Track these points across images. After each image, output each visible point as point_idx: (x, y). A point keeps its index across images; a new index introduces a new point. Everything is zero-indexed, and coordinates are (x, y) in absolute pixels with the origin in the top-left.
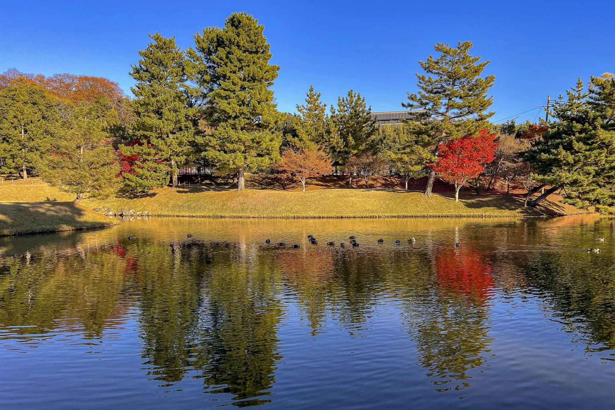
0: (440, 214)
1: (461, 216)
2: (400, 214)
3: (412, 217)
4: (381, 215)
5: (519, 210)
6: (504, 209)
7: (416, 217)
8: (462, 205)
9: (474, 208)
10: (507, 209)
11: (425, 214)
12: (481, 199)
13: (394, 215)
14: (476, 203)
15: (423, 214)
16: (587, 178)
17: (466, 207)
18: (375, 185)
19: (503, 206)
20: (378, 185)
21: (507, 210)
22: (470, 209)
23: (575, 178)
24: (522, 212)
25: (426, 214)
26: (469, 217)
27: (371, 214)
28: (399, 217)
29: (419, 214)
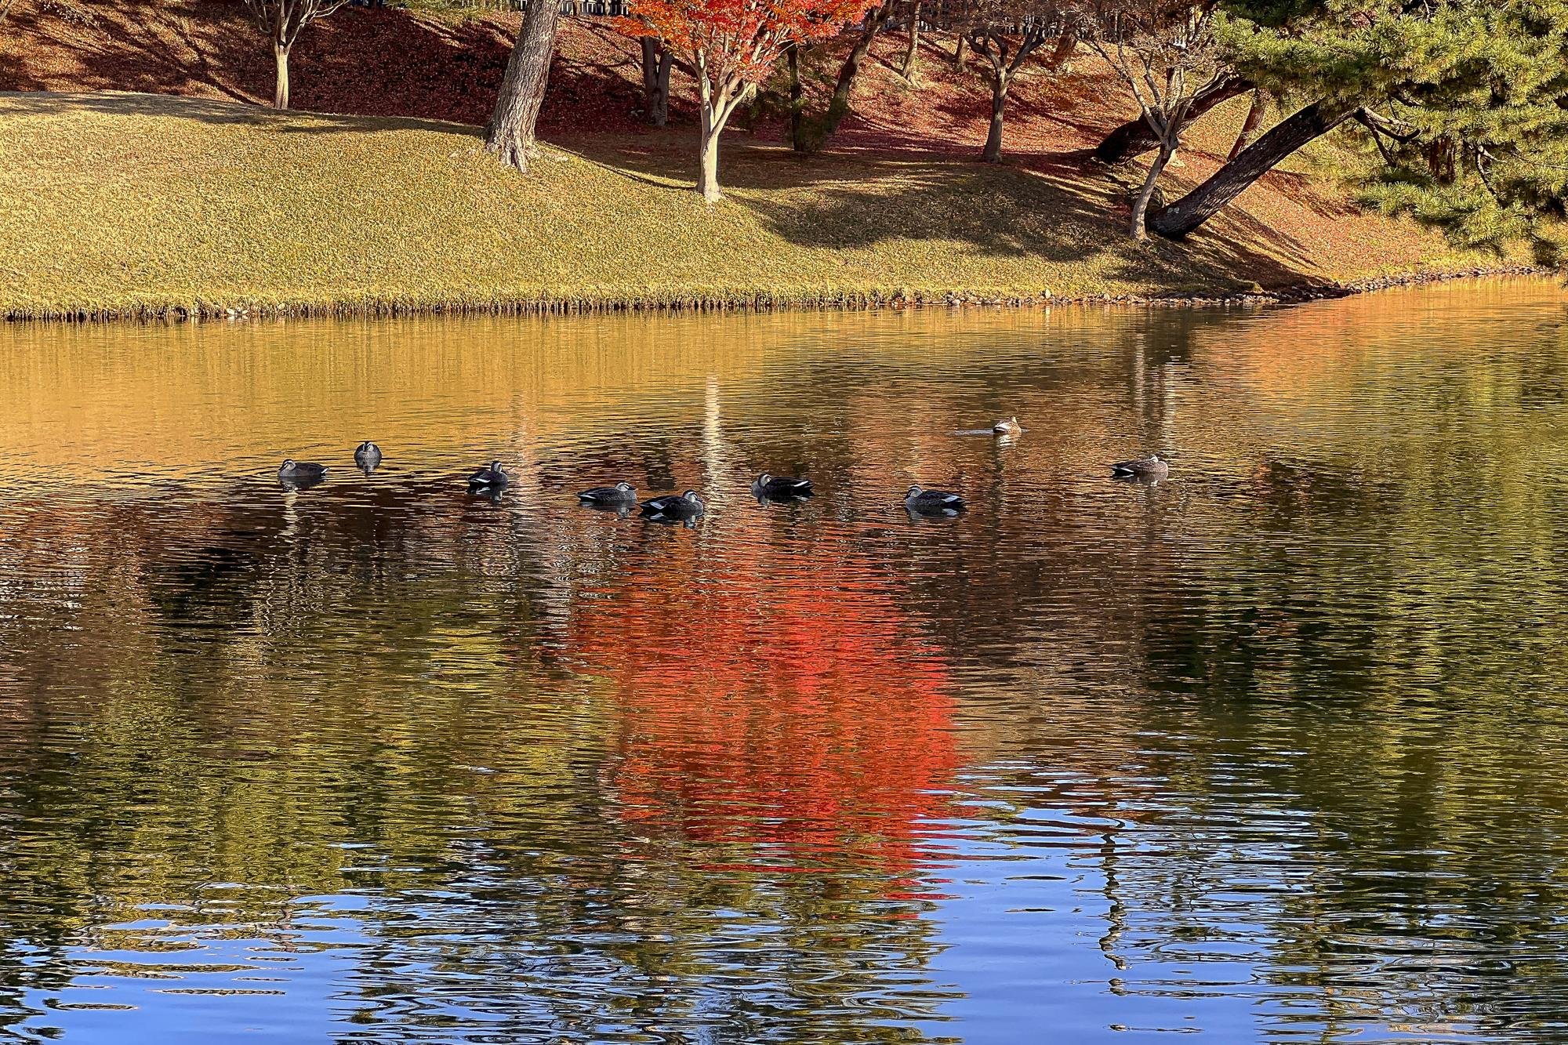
0: (628, 289)
1: (765, 304)
2: (355, 293)
3: (440, 311)
4: (217, 296)
5: (1106, 260)
6: (1019, 253)
7: (465, 310)
8: (750, 223)
9: (826, 243)
10: (1033, 249)
11: (523, 288)
12: (854, 186)
13: (305, 295)
14: (835, 213)
15: (509, 290)
16: (1532, 52)
17: (778, 241)
18: (34, 67)
19: (1010, 231)
20: (57, 66)
21: (1037, 259)
22: (801, 255)
23: (1473, 50)
24: (1128, 275)
25: (529, 289)
26: (811, 304)
27: (147, 296)
28: (344, 312)
29: (485, 293)
